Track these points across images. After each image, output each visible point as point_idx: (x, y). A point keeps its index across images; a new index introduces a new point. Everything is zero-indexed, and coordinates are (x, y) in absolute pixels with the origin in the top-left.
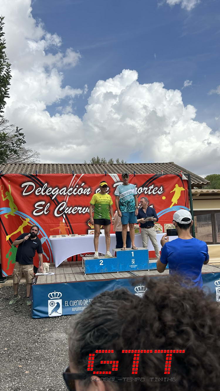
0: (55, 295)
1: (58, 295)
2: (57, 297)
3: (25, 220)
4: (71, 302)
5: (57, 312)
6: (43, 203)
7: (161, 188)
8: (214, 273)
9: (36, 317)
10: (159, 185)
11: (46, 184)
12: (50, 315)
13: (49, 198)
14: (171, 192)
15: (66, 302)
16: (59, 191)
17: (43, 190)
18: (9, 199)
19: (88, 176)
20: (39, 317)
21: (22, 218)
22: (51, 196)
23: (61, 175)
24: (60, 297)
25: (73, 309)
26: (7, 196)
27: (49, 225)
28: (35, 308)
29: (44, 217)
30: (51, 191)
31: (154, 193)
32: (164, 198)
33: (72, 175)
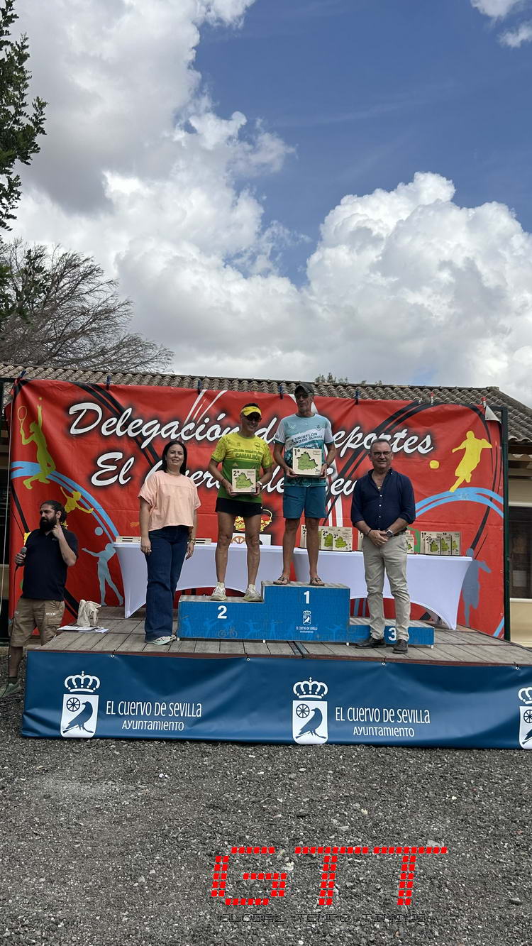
0: (82, 683)
1: (90, 684)
2: (88, 687)
3: (72, 496)
4: (122, 705)
5: (84, 728)
6: (119, 456)
7: (428, 439)
8: (517, 665)
9: (29, 734)
10: (421, 429)
11: (129, 411)
12: (64, 732)
13: (135, 444)
14: (454, 451)
15: (110, 704)
16: (160, 430)
17: (120, 424)
18: (35, 441)
19: (235, 397)
20: (37, 735)
21: (63, 488)
22: (139, 439)
23: (169, 391)
24: (94, 689)
25: (126, 725)
26: (33, 432)
27: (128, 513)
28: (30, 711)
29: (117, 492)
30: (140, 428)
31: (408, 451)
32: (434, 464)
33: (194, 392)
